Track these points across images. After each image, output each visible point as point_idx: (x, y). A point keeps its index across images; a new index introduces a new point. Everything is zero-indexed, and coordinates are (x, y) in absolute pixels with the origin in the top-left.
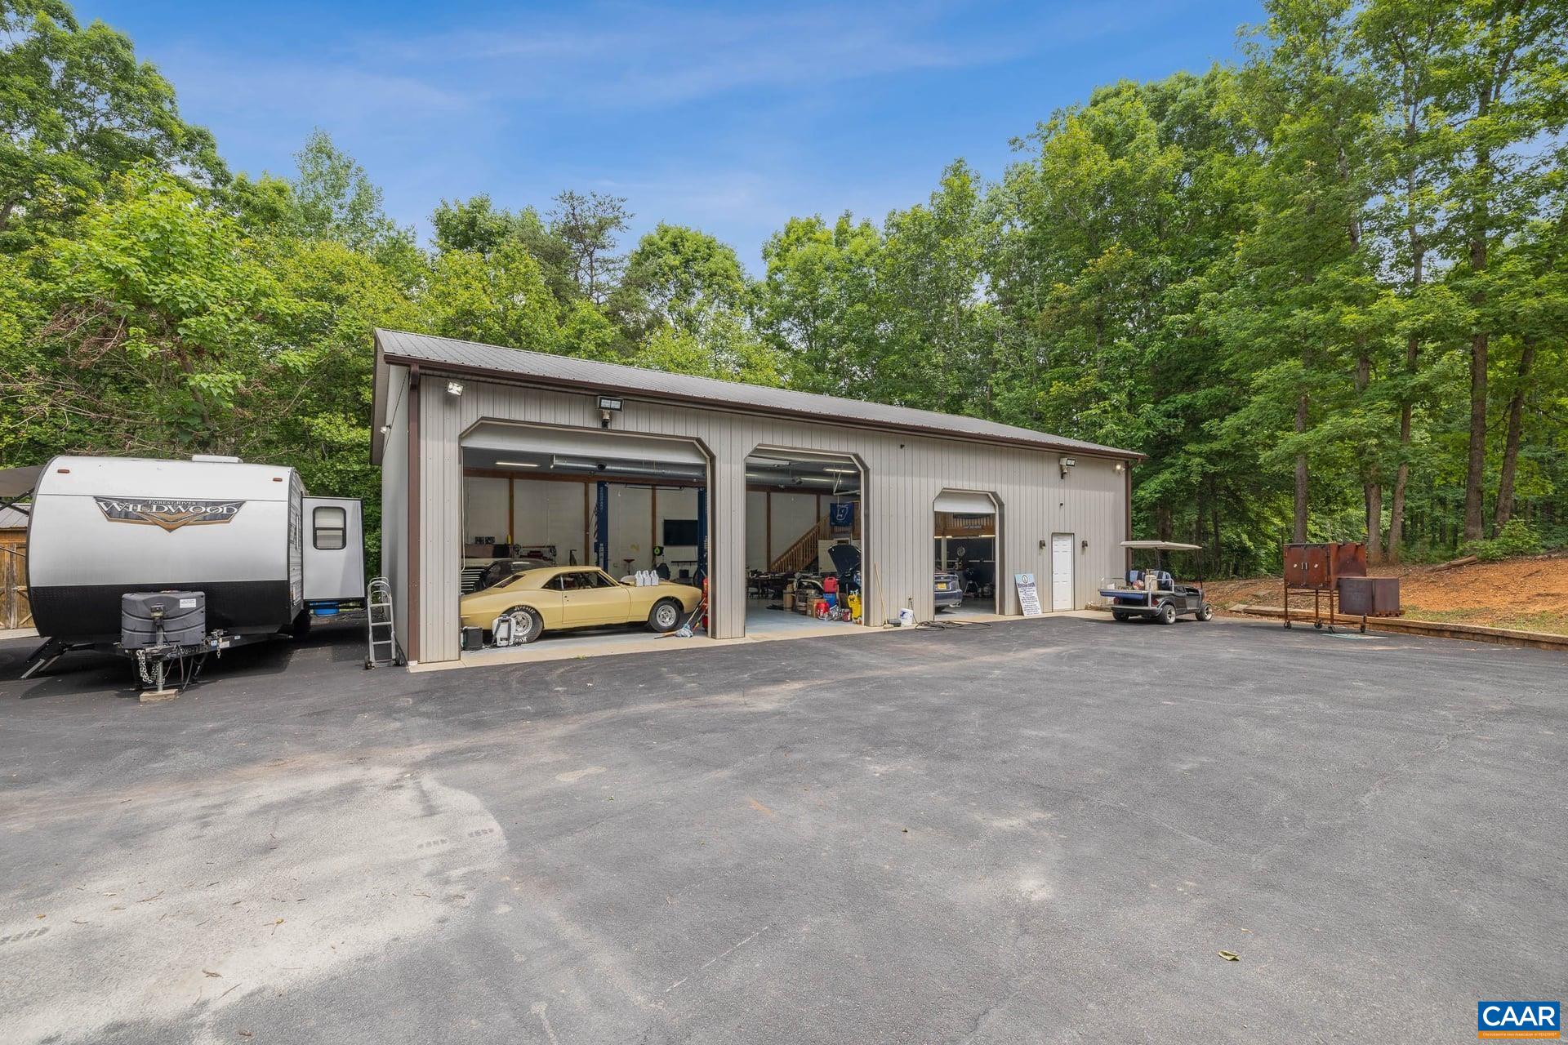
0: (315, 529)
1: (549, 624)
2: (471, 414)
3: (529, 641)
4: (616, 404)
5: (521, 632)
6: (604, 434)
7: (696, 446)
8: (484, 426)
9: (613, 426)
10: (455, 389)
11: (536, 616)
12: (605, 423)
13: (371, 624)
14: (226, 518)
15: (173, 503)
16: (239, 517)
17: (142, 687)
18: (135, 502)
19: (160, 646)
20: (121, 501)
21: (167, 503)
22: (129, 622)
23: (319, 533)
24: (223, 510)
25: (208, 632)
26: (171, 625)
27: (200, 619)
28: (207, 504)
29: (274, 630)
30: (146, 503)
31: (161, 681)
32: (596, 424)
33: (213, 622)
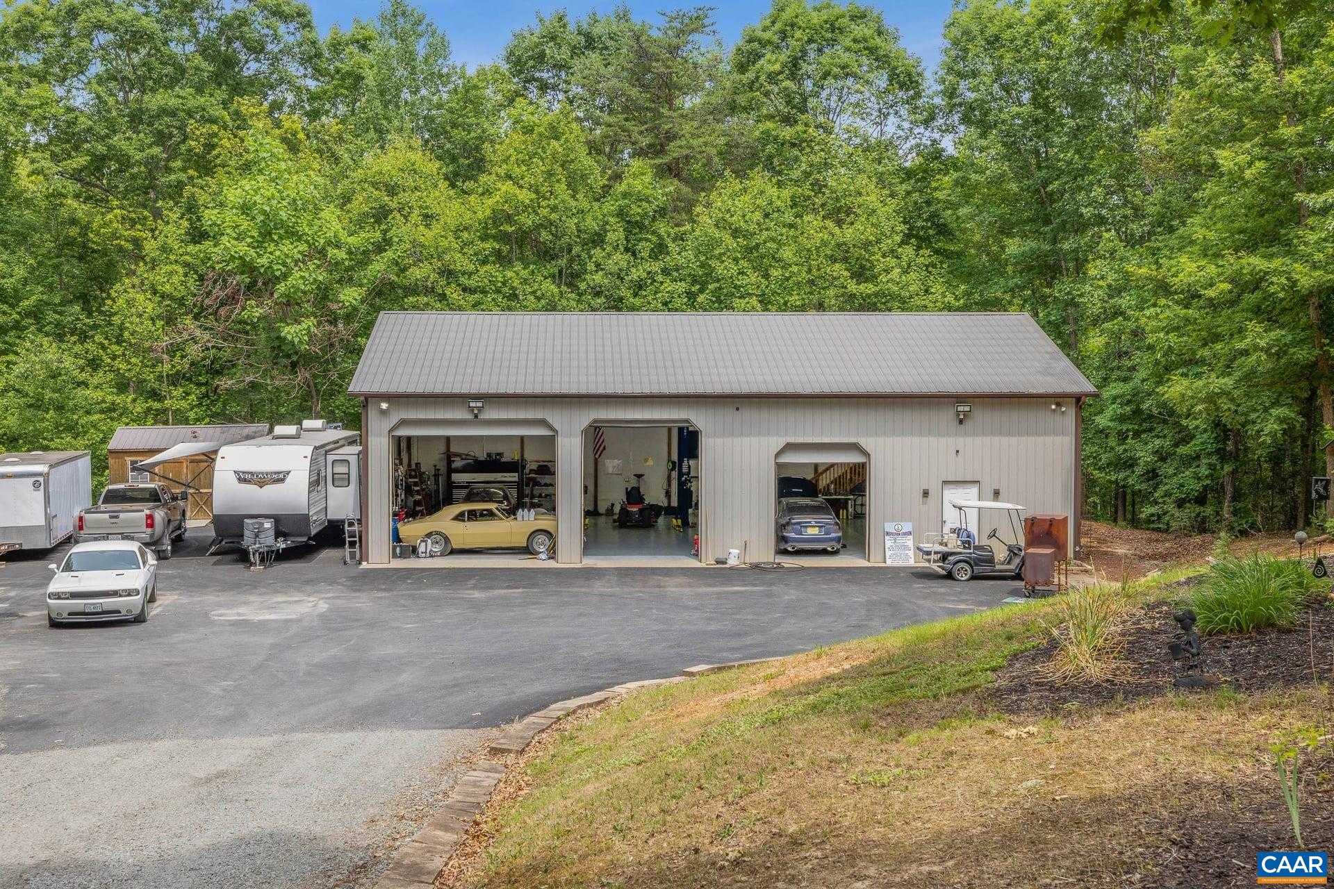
0: (333, 474)
1: (456, 545)
2: (395, 418)
3: (442, 555)
4: (479, 404)
5: (437, 549)
6: (476, 421)
7: (543, 423)
8: (403, 423)
9: (481, 417)
10: (384, 406)
11: (447, 539)
12: (476, 416)
13: (348, 539)
14: (282, 480)
15: (262, 473)
16: (288, 480)
17: (251, 564)
18: (248, 473)
19: (257, 546)
20: (244, 472)
21: (260, 473)
22: (247, 533)
23: (336, 476)
24: (281, 476)
25: (276, 538)
26: (262, 536)
27: (272, 533)
28: (275, 473)
29: (305, 539)
30: (252, 474)
31: (258, 562)
32: (470, 417)
33: (279, 534)
